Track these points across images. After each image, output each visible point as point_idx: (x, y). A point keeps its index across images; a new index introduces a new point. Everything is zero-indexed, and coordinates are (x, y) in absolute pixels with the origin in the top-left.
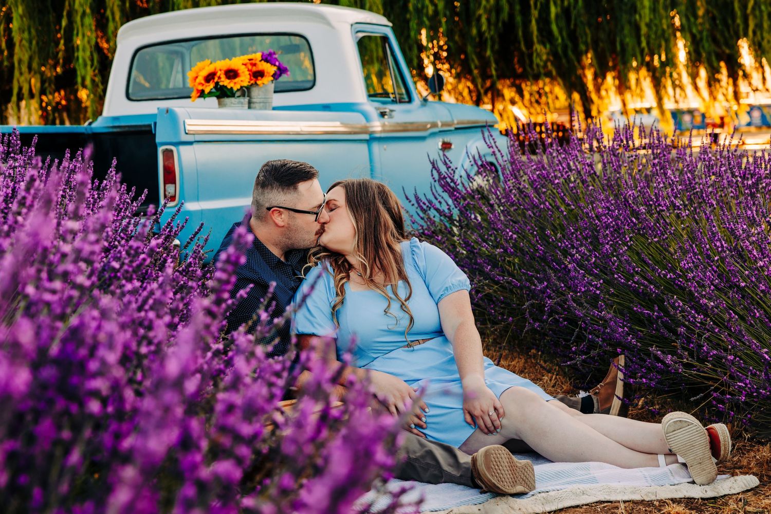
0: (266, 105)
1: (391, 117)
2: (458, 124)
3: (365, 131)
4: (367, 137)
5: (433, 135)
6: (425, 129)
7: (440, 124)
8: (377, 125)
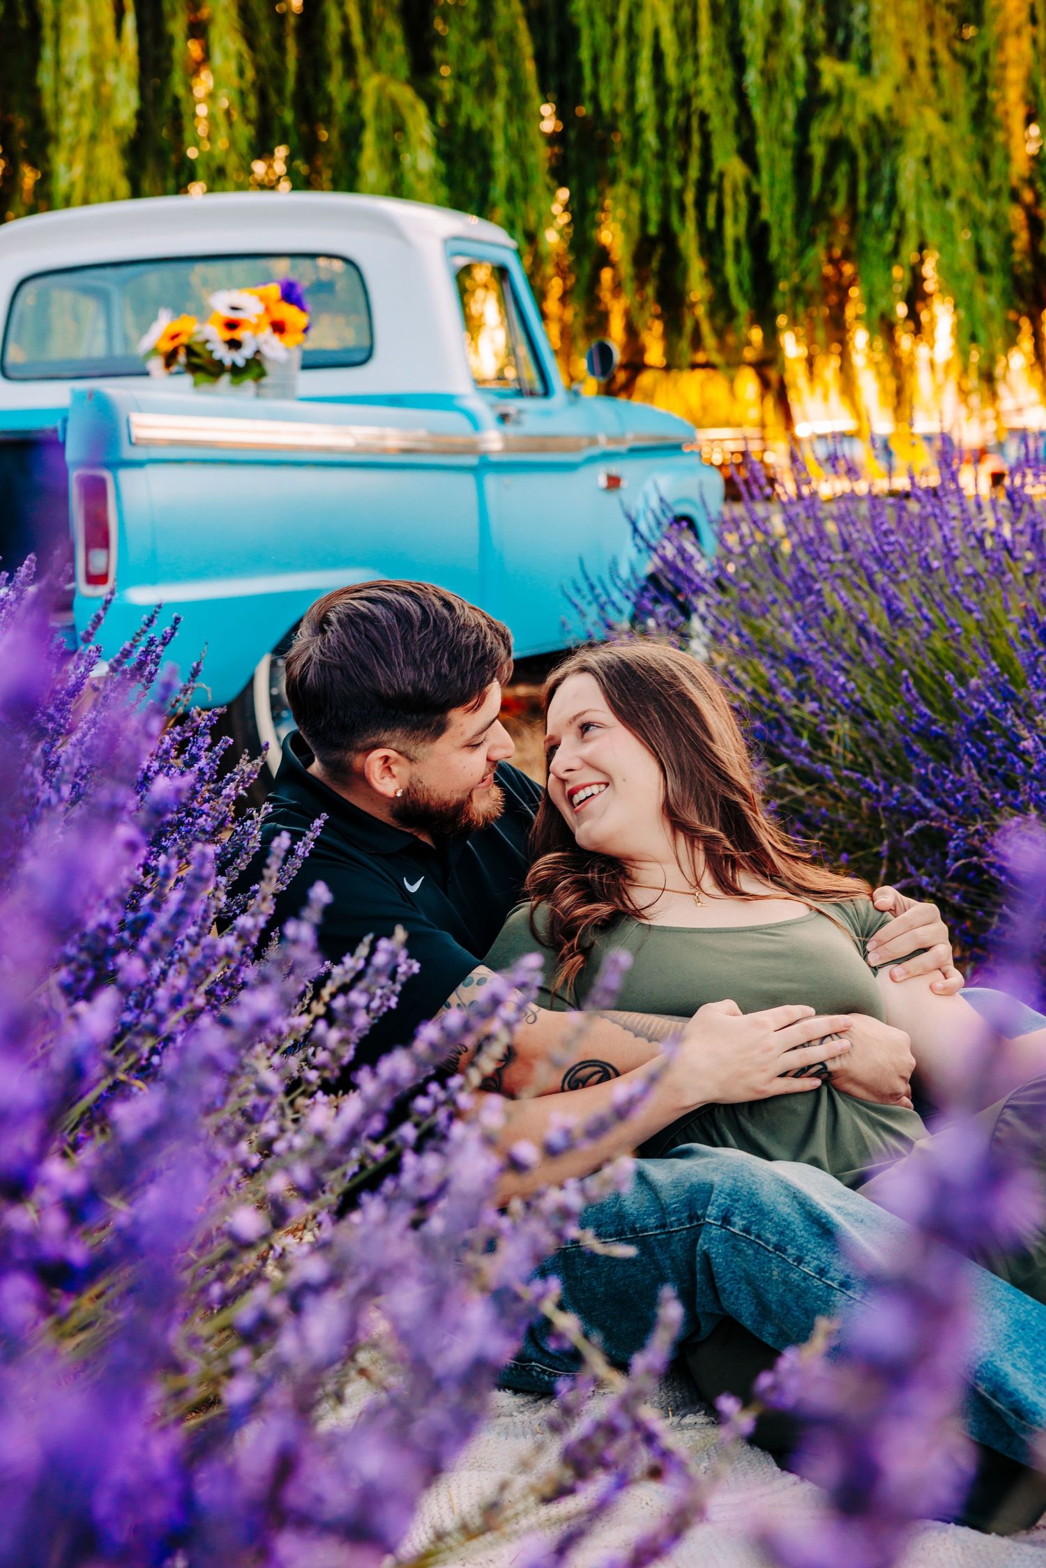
0: (286, 391)
1: (518, 423)
2: (637, 438)
3: (470, 449)
4: (472, 460)
5: (592, 460)
6: (577, 449)
7: (602, 439)
8: (493, 440)
